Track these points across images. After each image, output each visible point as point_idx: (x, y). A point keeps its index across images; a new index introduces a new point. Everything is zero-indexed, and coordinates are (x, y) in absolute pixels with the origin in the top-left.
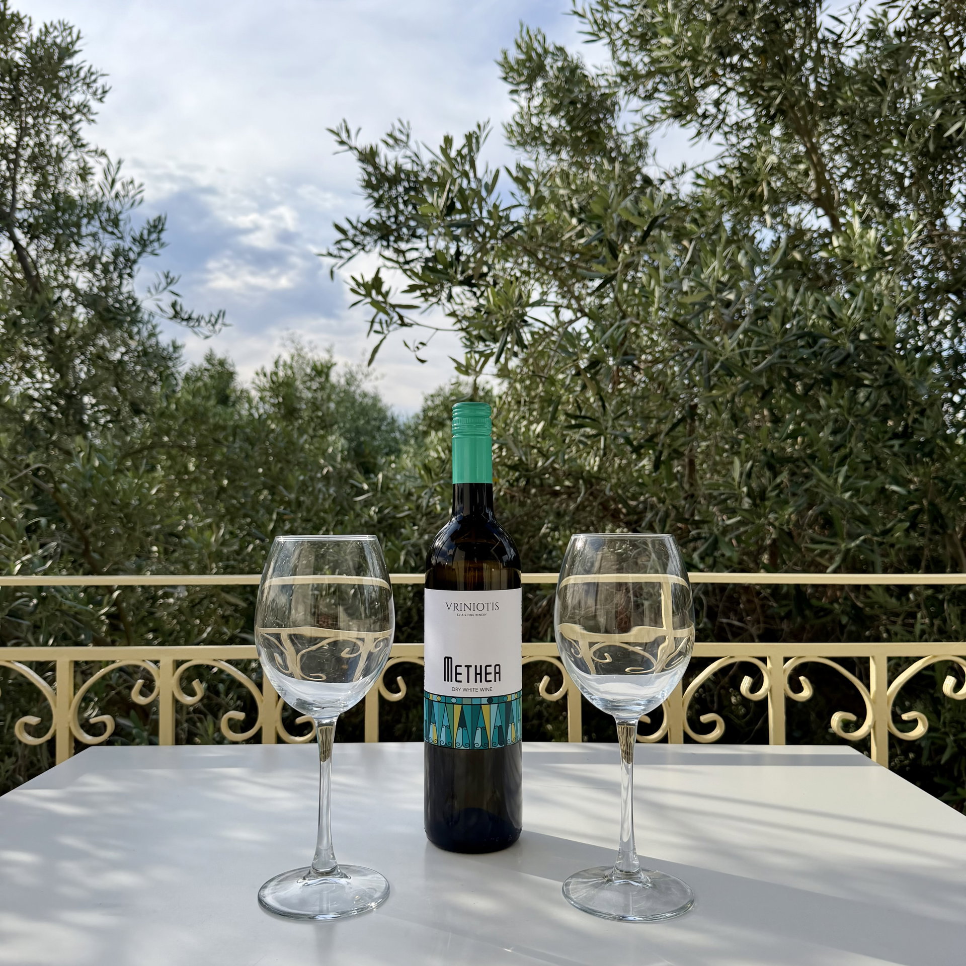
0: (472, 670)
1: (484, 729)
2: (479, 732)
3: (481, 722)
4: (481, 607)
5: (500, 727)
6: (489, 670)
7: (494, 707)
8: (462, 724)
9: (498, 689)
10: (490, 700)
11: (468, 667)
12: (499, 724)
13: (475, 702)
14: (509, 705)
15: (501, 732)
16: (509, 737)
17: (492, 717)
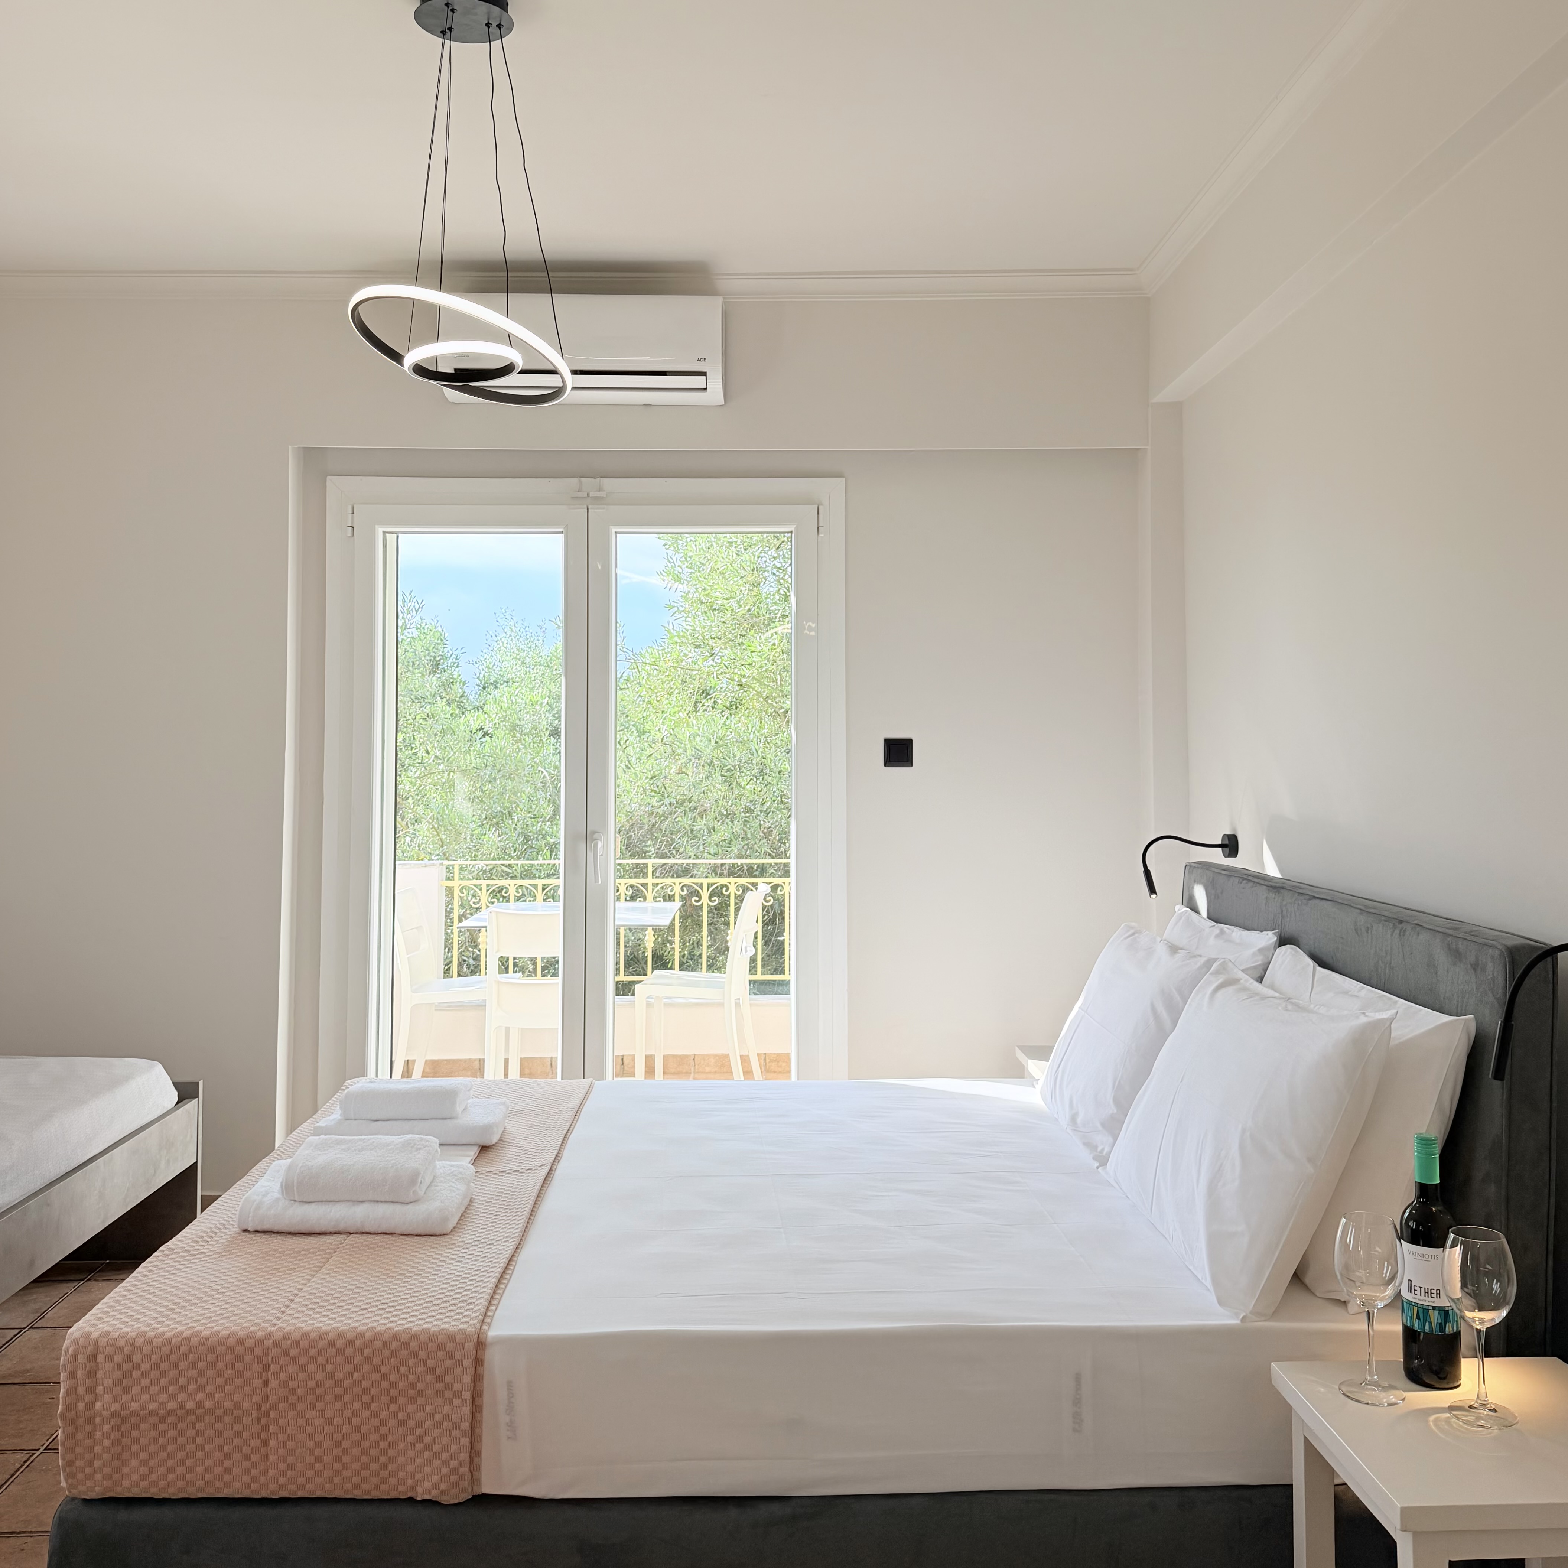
0: (1423, 1290)
1: (1430, 1323)
2: (1427, 1324)
3: (1428, 1319)
4: (1427, 1256)
5: (1441, 1324)
6: (1433, 1291)
7: (1437, 1312)
8: (1418, 1317)
9: (1438, 1303)
10: (1434, 1308)
11: (1421, 1288)
12: (1440, 1321)
13: (1424, 1307)
14: (1446, 1313)
15: (1442, 1326)
16: (1447, 1329)
17: (1435, 1317)
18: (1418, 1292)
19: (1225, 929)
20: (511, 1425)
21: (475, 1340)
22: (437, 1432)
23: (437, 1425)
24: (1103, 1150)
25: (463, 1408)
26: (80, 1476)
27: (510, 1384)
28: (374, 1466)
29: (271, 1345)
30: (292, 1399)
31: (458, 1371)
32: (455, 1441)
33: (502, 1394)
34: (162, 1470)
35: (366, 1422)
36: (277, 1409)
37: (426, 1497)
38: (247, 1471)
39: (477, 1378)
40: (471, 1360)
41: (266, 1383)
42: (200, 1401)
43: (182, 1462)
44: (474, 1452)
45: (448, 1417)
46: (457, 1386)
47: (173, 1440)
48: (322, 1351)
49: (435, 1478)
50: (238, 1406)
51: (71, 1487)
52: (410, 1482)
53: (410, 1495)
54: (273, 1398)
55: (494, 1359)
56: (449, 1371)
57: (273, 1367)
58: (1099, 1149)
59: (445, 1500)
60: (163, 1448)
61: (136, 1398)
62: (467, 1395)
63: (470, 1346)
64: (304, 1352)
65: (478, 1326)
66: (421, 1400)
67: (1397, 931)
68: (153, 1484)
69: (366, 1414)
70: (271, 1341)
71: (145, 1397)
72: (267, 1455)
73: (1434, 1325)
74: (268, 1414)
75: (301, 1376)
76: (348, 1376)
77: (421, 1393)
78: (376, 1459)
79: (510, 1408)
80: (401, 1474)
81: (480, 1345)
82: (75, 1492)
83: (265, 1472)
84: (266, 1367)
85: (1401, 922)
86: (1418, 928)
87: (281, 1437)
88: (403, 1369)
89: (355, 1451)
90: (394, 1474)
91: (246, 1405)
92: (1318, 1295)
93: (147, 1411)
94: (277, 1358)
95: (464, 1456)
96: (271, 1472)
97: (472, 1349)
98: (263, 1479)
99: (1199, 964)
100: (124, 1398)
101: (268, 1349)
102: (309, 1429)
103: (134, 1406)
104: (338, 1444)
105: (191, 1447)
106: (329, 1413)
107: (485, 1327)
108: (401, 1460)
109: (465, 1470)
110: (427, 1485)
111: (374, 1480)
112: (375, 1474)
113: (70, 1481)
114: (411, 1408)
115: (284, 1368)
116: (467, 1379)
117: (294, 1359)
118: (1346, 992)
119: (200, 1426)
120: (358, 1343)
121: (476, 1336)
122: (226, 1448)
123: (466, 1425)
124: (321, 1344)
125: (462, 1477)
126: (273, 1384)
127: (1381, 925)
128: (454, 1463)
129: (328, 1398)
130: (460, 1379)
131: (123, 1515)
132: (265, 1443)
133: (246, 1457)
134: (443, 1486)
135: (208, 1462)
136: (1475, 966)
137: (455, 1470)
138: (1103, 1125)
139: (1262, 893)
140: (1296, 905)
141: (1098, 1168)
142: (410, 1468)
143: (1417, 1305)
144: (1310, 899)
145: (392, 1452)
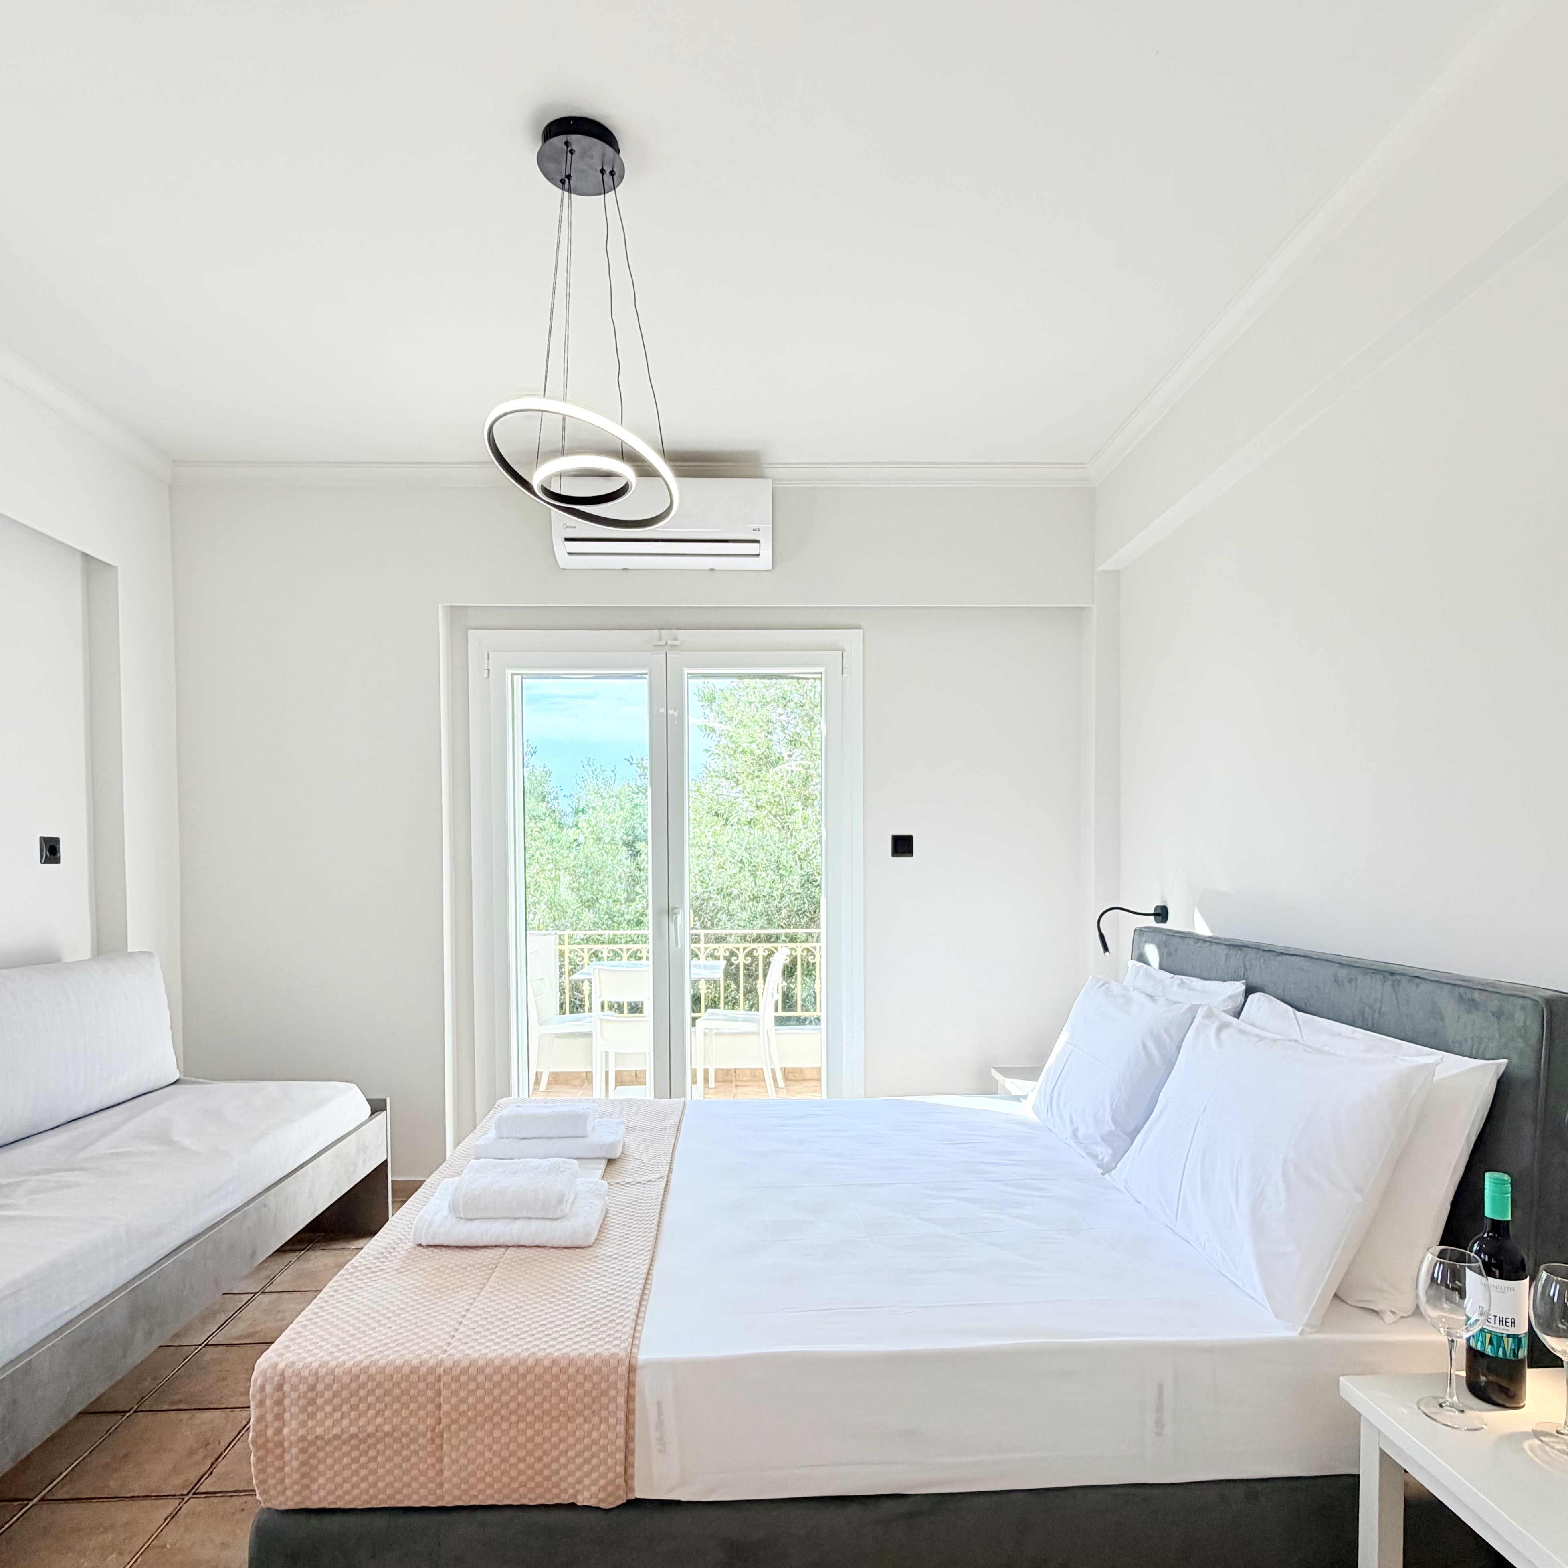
0: (1497, 1319)
1: (1504, 1349)
2: (1501, 1350)
3: (1502, 1345)
4: (1503, 1288)
5: (1514, 1350)
6: (1508, 1320)
7: (1511, 1340)
8: (1491, 1343)
9: (1512, 1331)
10: (1508, 1336)
11: (1495, 1317)
12: (1513, 1347)
13: (1499, 1335)
14: (1520, 1340)
15: (1515, 1353)
16: (1519, 1355)
17: (1509, 1344)
18: (1492, 1321)
19: (1185, 980)
20: (661, 1440)
21: (627, 1364)
22: (594, 1448)
23: (595, 1442)
24: (1103, 1159)
25: (618, 1427)
26: (272, 1492)
27: (659, 1404)
28: (539, 1479)
29: (442, 1373)
30: (463, 1421)
31: (612, 1393)
32: (611, 1455)
33: (652, 1413)
34: (347, 1486)
35: (530, 1440)
36: (450, 1430)
37: (586, 1504)
38: (423, 1485)
39: (630, 1398)
40: (623, 1383)
41: (439, 1407)
42: (379, 1425)
43: (364, 1479)
44: (628, 1465)
45: (604, 1435)
46: (612, 1407)
47: (356, 1460)
48: (489, 1378)
49: (594, 1489)
50: (413, 1428)
51: (266, 1501)
52: (571, 1491)
53: (571, 1501)
54: (445, 1421)
55: (643, 1379)
56: (605, 1393)
57: (445, 1393)
58: (1100, 1158)
59: (603, 1506)
60: (346, 1467)
61: (321, 1423)
62: (621, 1415)
63: (622, 1370)
64: (473, 1378)
65: (629, 1349)
66: (580, 1420)
67: (1388, 983)
68: (340, 1498)
69: (530, 1432)
70: (442, 1369)
71: (329, 1423)
72: (442, 1471)
73: (1508, 1352)
74: (441, 1435)
75: (471, 1400)
76: (513, 1399)
77: (579, 1413)
78: (540, 1473)
79: (660, 1425)
80: (563, 1485)
81: (632, 1369)
82: (269, 1505)
83: (441, 1485)
84: (439, 1393)
85: (1392, 974)
86: (1417, 980)
87: (454, 1455)
88: (563, 1392)
89: (521, 1466)
90: (557, 1486)
91: (422, 1428)
92: (1350, 1303)
93: (331, 1435)
94: (448, 1386)
95: (620, 1469)
96: (446, 1486)
97: (624, 1372)
98: (439, 1492)
99: (1184, 1009)
100: (310, 1423)
101: (440, 1376)
102: (479, 1447)
103: (319, 1431)
104: (504, 1460)
105: (372, 1465)
106: (497, 1433)
107: (635, 1350)
108: (563, 1473)
109: (620, 1481)
110: (586, 1494)
111: (538, 1491)
112: (539, 1485)
113: (265, 1497)
114: (571, 1426)
115: (455, 1393)
116: (621, 1400)
117: (463, 1386)
118: (1339, 1035)
119: (380, 1447)
120: (521, 1370)
121: (628, 1360)
122: (404, 1465)
123: (621, 1442)
124: (489, 1371)
125: (618, 1487)
126: (446, 1408)
127: (1369, 978)
128: (611, 1475)
129: (496, 1419)
130: (614, 1399)
131: (314, 1521)
132: (440, 1460)
133: (423, 1473)
134: (601, 1495)
135: (390, 1478)
136: (1498, 1015)
137: (612, 1482)
138: (1102, 1138)
139: (1222, 951)
140: (1262, 960)
141: (1103, 1174)
142: (571, 1480)
143: (1490, 1332)
144: (1278, 955)
145: (554, 1466)
